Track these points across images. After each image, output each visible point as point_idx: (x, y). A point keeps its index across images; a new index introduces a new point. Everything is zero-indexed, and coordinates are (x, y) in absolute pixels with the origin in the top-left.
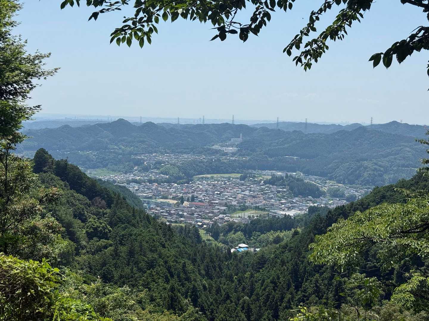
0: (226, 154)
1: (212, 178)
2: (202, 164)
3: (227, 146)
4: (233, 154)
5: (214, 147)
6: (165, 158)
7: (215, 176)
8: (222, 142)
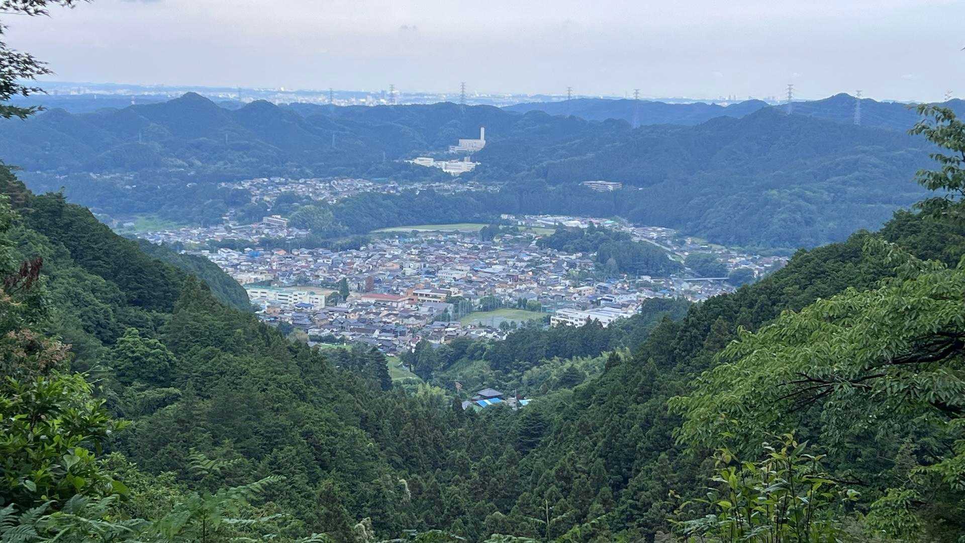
0: (448, 177)
1: (415, 234)
2: (389, 202)
3: (450, 158)
4: (465, 177)
5: (417, 161)
6: (300, 189)
7: (421, 229)
8: (436, 149)
